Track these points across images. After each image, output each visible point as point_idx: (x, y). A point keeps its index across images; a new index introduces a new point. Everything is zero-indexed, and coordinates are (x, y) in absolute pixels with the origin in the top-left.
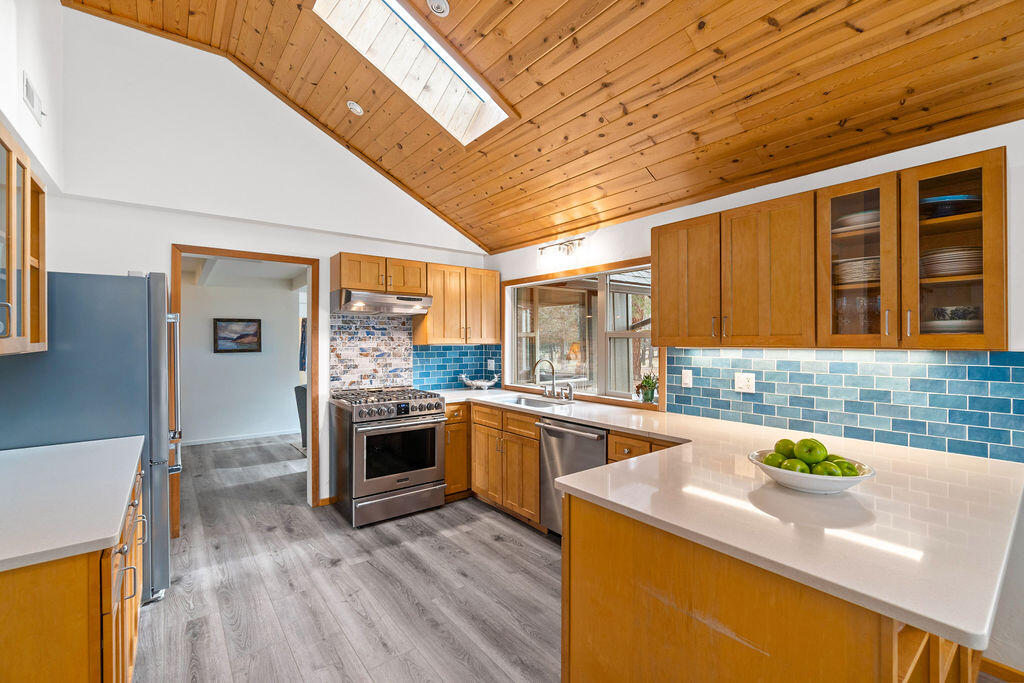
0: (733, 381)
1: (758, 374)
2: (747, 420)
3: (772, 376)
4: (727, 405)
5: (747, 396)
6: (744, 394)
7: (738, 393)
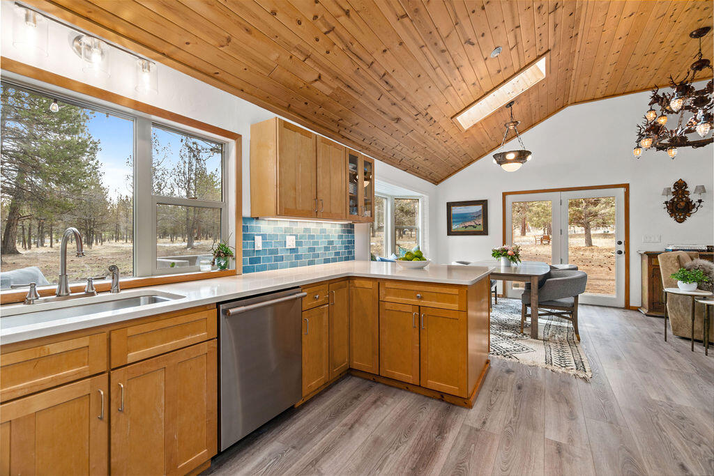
0: (285, 242)
1: (296, 236)
2: (293, 265)
3: (302, 237)
4: (282, 259)
5: (292, 250)
6: (290, 249)
7: (287, 249)
